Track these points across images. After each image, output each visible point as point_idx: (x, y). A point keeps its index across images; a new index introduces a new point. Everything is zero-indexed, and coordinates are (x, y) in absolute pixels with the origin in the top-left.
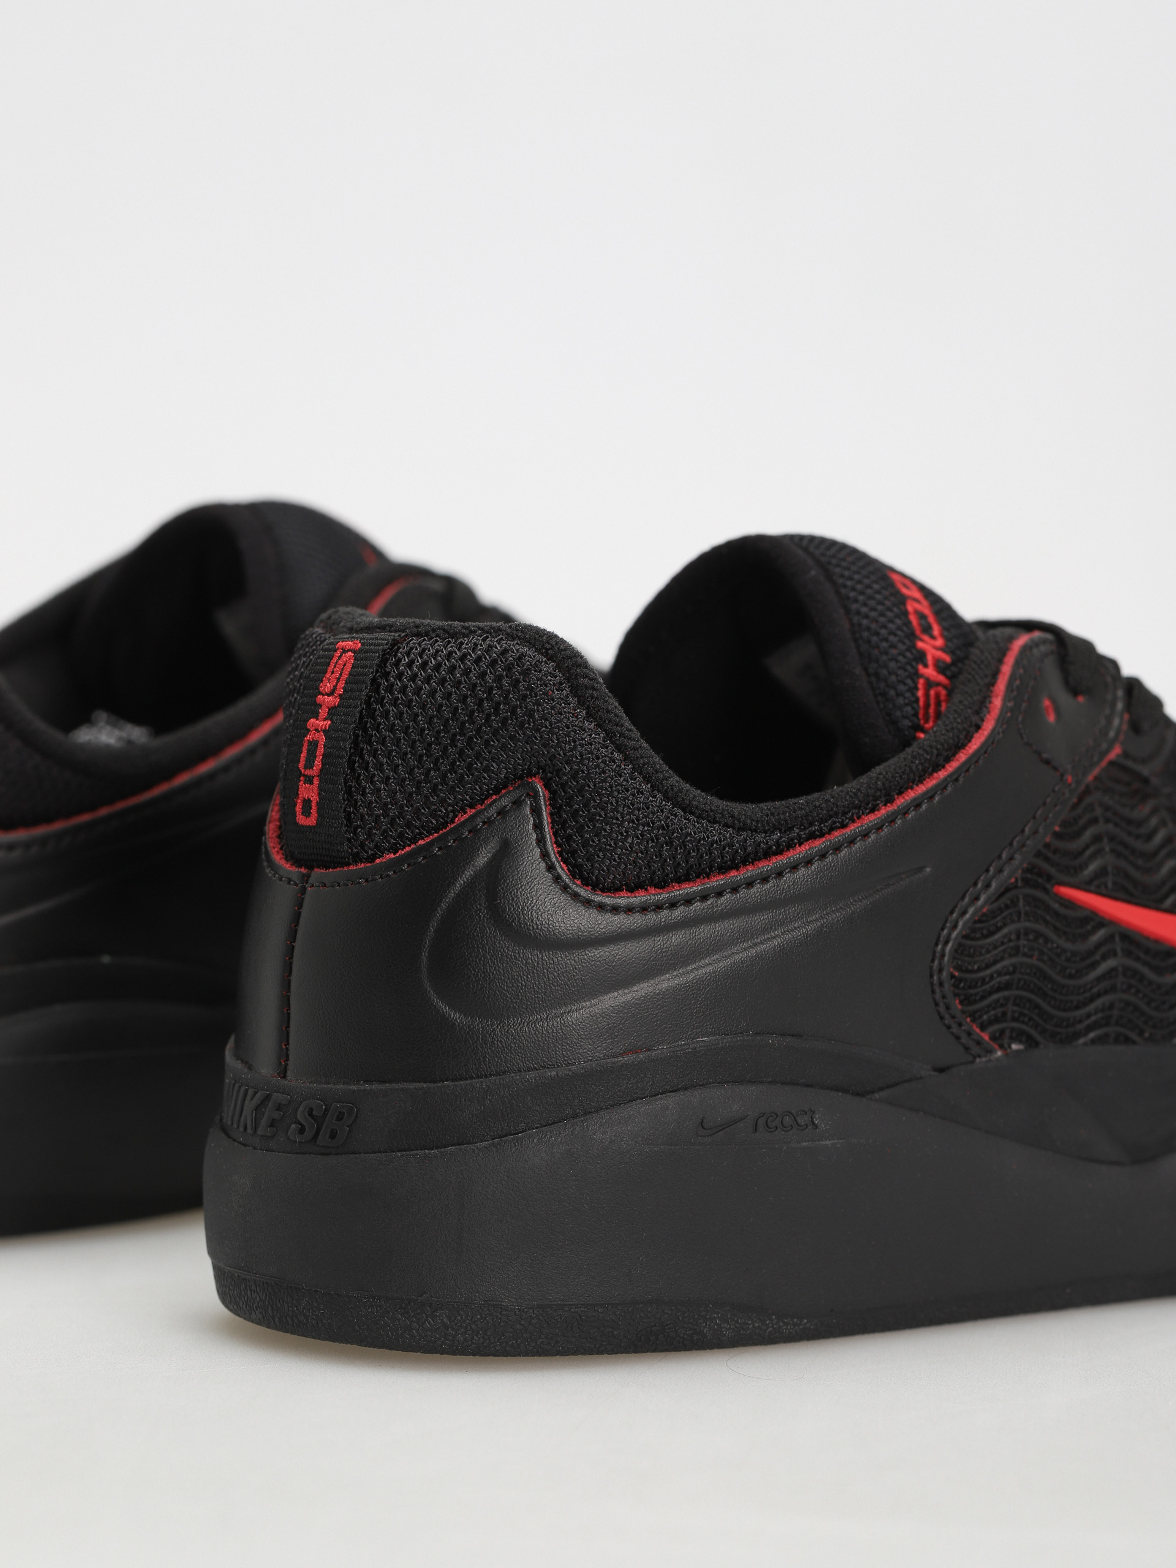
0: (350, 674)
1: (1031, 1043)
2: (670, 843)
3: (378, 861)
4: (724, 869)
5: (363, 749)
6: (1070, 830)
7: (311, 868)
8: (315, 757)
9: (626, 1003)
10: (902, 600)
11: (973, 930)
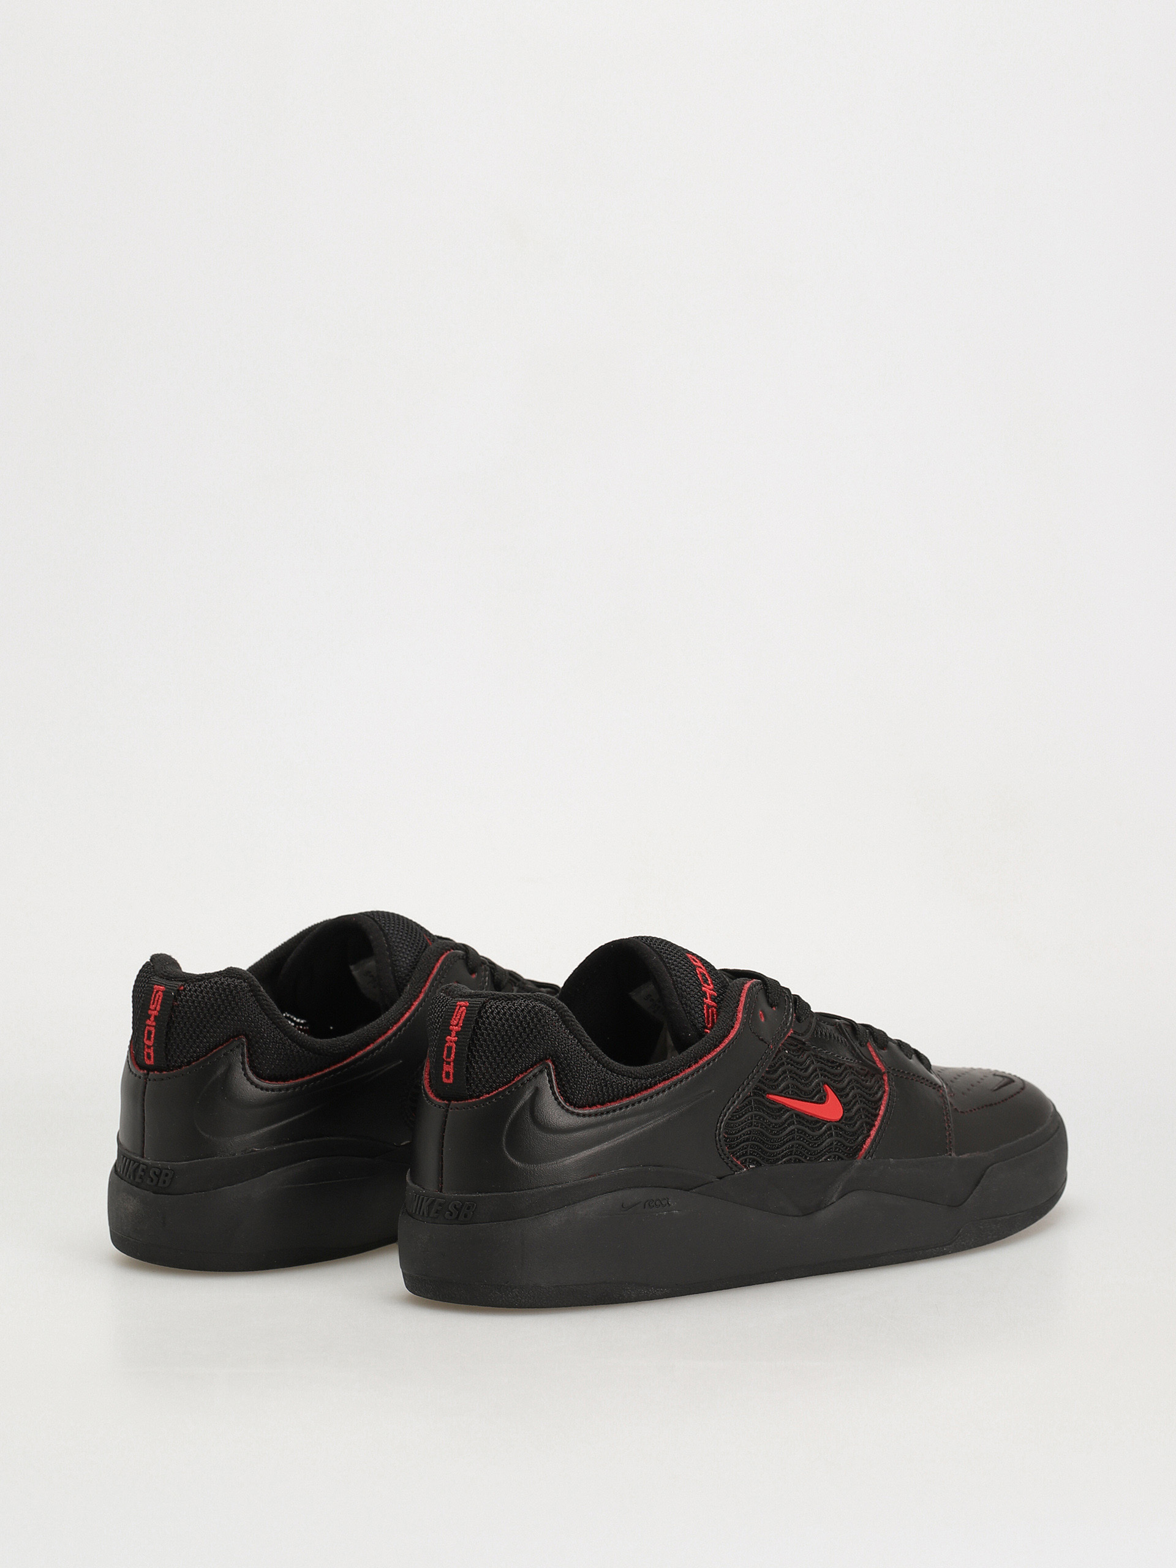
0: (465, 1017)
1: (758, 1164)
2: (606, 1086)
3: (481, 1098)
4: (628, 1096)
5: (472, 1049)
6: (773, 1070)
7: (449, 1101)
8: (451, 1053)
9: (590, 1155)
10: (694, 968)
11: (733, 1116)
